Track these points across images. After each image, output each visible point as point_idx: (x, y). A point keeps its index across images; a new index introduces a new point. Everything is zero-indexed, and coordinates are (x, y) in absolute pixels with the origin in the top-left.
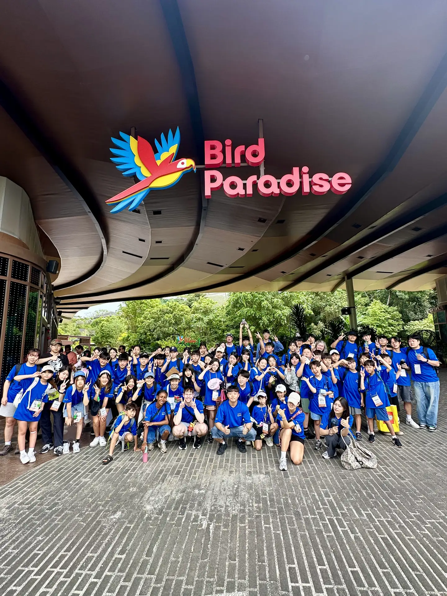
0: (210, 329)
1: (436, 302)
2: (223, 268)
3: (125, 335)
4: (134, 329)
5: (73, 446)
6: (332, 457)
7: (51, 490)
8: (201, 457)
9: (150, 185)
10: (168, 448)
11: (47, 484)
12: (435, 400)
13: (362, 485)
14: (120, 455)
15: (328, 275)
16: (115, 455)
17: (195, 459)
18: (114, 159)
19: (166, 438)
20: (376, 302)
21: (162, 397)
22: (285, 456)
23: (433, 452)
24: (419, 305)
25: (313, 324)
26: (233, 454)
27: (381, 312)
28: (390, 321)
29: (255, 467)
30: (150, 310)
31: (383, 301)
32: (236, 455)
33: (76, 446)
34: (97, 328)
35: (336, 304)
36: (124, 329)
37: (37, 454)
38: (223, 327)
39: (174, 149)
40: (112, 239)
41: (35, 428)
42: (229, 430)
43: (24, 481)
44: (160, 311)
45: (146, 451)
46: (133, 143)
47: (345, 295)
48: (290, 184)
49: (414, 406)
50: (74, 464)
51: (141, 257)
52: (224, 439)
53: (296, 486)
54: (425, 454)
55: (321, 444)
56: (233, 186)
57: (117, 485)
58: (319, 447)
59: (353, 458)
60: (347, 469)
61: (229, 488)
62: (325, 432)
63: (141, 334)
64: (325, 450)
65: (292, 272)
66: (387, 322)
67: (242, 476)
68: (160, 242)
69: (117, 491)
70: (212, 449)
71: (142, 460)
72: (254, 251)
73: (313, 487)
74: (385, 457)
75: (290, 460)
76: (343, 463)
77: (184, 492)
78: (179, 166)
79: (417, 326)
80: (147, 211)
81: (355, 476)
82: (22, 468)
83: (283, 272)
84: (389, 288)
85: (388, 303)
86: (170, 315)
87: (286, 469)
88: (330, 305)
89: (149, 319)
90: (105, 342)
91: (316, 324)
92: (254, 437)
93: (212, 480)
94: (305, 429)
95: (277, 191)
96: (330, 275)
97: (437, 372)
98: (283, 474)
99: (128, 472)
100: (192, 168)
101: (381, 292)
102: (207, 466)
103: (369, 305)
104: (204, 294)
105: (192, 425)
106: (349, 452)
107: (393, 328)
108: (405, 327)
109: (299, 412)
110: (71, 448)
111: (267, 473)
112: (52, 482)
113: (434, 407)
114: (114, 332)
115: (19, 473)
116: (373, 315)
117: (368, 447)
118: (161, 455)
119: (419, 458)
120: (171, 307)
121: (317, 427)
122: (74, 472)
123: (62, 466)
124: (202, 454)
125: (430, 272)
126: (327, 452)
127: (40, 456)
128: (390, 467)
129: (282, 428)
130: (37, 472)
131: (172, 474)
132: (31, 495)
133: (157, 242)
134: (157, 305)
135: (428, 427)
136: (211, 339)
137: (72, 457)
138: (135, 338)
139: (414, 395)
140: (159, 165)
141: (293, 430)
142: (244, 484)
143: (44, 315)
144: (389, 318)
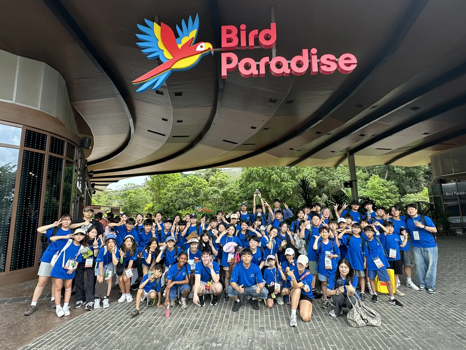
0: (225, 200)
1: (430, 177)
2: (237, 145)
3: (150, 205)
4: (158, 200)
5: (103, 302)
6: (338, 315)
7: (83, 341)
8: (218, 313)
9: (172, 66)
10: (188, 305)
11: (80, 335)
12: (433, 265)
13: (367, 341)
14: (145, 310)
15: (332, 152)
16: (141, 310)
17: (212, 315)
18: (139, 44)
19: (186, 296)
20: (375, 177)
21: (182, 258)
22: (295, 313)
23: (433, 311)
24: (415, 179)
25: (317, 196)
26: (247, 311)
27: (380, 186)
28: (388, 194)
29: (267, 323)
30: (172, 183)
31: (381, 175)
32: (249, 312)
33: (106, 302)
34: (126, 200)
35: (339, 179)
36: (150, 200)
37: (71, 309)
38: (237, 198)
39: (193, 34)
40: (138, 119)
41: (70, 285)
42: (243, 289)
43: (59, 332)
44: (181, 184)
45: (168, 307)
46: (157, 29)
47: (347, 170)
48: (300, 64)
49: (414, 269)
50: (103, 318)
51: (164, 135)
52: (239, 298)
53: (306, 342)
54: (426, 314)
55: (328, 303)
56: (247, 67)
57: (142, 337)
58: (326, 306)
59: (359, 316)
60: (352, 326)
61: (244, 342)
62: (333, 292)
63: (164, 205)
64: (332, 309)
65: (300, 148)
66: (385, 195)
67: (256, 332)
68: (181, 121)
69: (142, 343)
70: (228, 306)
71: (164, 315)
72: (265, 129)
73: (321, 342)
74: (388, 316)
75: (299, 317)
76: (349, 321)
77: (202, 345)
78: (199, 49)
79: (413, 199)
80: (169, 93)
81: (360, 333)
82: (58, 320)
83: (291, 149)
84: (387, 164)
85: (386, 178)
86: (190, 187)
87: (296, 325)
88: (333, 180)
89: (171, 191)
90: (133, 212)
91: (320, 196)
92: (266, 295)
93: (228, 334)
94: (313, 289)
95: (288, 71)
96: (334, 152)
97: (434, 238)
98: (293, 330)
99: (152, 326)
100: (210, 51)
101: (380, 168)
102: (223, 322)
103: (368, 180)
104: (220, 169)
105: (209, 283)
106: (355, 311)
107: (390, 200)
108: (401, 200)
109: (308, 273)
110: (101, 304)
111: (279, 329)
112: (84, 334)
113: (433, 271)
114: (141, 202)
115: (55, 325)
116: (372, 189)
117: (372, 307)
118: (182, 311)
119: (420, 317)
120: (191, 181)
121: (324, 288)
122: (104, 325)
123: (93, 320)
124: (219, 310)
125: (426, 149)
126: (333, 311)
127: (74, 310)
128: (394, 325)
129: (292, 288)
130: (71, 325)
131: (191, 328)
132: (65, 346)
133: (178, 121)
134: (178, 179)
135: (427, 289)
136: (226, 209)
137: (102, 311)
138: (159, 208)
139: (414, 259)
140: (180, 48)
141: (302, 290)
142: (258, 339)
143: (79, 186)
144: (387, 191)
